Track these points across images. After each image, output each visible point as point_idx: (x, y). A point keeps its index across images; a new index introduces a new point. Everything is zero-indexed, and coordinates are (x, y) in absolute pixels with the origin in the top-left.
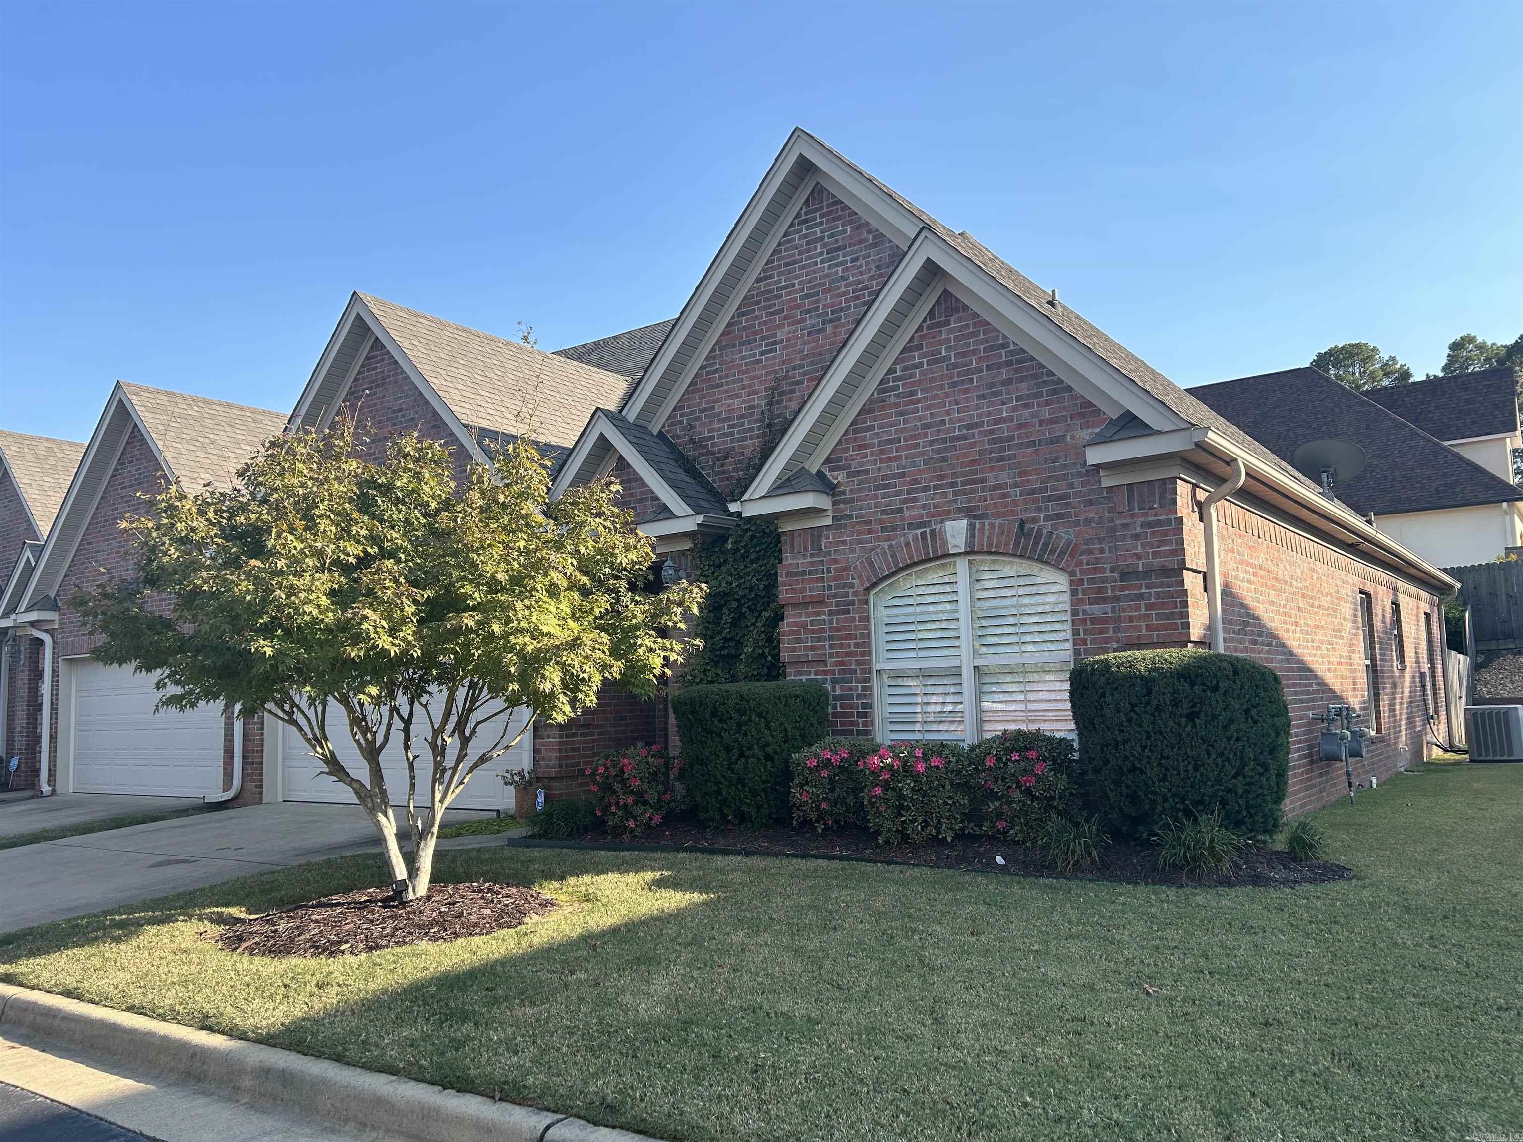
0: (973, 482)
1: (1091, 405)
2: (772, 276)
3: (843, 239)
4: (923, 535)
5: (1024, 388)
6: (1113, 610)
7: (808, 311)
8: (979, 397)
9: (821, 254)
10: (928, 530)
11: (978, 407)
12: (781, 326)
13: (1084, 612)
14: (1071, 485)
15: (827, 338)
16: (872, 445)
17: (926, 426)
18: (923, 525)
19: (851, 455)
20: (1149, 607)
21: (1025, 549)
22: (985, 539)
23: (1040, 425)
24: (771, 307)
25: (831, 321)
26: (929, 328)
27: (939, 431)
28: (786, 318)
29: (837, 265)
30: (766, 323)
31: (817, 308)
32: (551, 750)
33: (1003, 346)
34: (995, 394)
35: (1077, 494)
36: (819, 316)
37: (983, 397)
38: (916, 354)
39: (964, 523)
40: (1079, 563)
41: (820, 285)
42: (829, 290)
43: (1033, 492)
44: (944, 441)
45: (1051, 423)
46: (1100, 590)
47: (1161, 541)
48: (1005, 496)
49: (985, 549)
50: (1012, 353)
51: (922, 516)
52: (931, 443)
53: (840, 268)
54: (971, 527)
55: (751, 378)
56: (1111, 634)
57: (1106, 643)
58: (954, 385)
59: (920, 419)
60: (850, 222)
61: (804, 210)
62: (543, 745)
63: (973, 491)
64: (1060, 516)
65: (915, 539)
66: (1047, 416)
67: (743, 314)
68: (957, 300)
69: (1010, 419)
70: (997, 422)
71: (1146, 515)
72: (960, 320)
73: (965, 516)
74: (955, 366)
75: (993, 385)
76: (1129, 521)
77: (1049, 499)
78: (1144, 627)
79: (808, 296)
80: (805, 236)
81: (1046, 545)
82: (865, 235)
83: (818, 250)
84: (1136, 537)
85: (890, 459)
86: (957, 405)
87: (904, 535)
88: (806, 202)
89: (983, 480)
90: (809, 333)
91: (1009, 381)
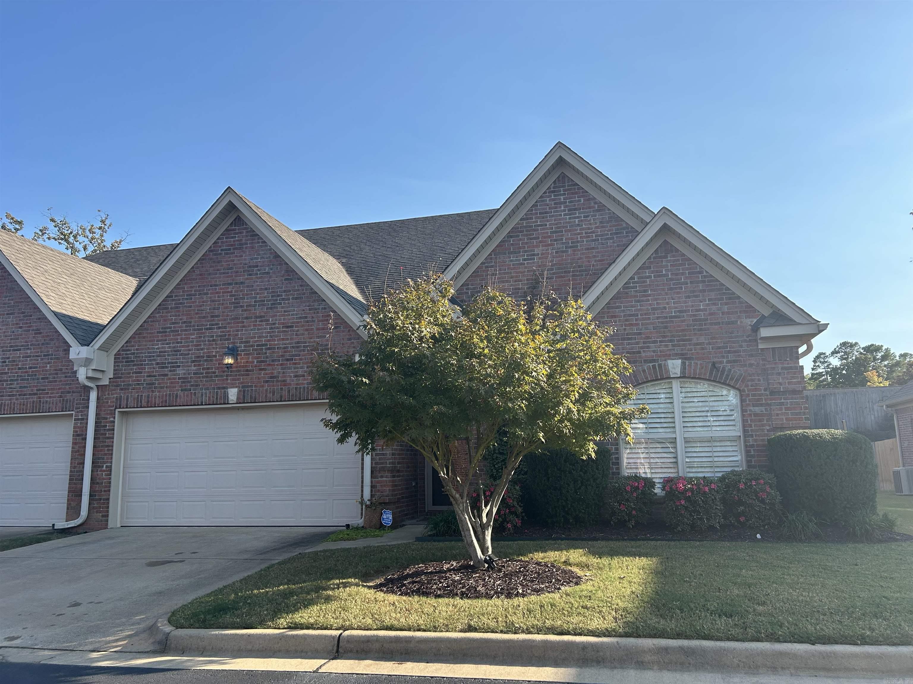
0: (684, 340)
1: (751, 306)
2: (531, 218)
3: (578, 205)
4: (654, 367)
5: (713, 295)
6: (766, 410)
7: (556, 240)
8: (686, 297)
9: (564, 211)
10: (657, 364)
11: (685, 302)
12: (537, 246)
13: (750, 410)
14: (741, 346)
15: (568, 256)
16: (621, 316)
17: (653, 309)
18: (654, 361)
19: (606, 321)
20: (787, 409)
21: (716, 377)
22: (692, 371)
23: (723, 315)
24: (530, 235)
25: (571, 247)
26: (654, 258)
27: (663, 312)
28: (541, 242)
29: (575, 218)
30: (527, 243)
31: (562, 239)
32: (385, 486)
33: (700, 272)
34: (696, 296)
35: (744, 351)
36: (563, 243)
37: (689, 297)
38: (647, 271)
39: (680, 361)
40: (747, 386)
41: (563, 227)
42: (570, 231)
43: (719, 348)
44: (666, 317)
45: (729, 314)
46: (758, 400)
47: (793, 377)
48: (703, 349)
49: (692, 376)
50: (705, 277)
51: (653, 356)
52: (658, 318)
53: (577, 220)
54: (683, 364)
55: (517, 273)
56: (765, 422)
57: (763, 426)
58: (671, 289)
59: (650, 305)
60: (582, 196)
61: (553, 185)
62: (378, 482)
63: (684, 345)
64: (734, 361)
65: (649, 368)
66: (726, 310)
67: (511, 237)
68: (672, 246)
69: (705, 310)
70: (698, 310)
71: (783, 364)
72: (674, 256)
73: (680, 358)
74: (671, 279)
75: (694, 292)
76: (773, 366)
77: (729, 352)
78: (785, 419)
79: (556, 232)
80: (553, 200)
81: (728, 375)
82: (592, 204)
83: (562, 209)
84: (779, 374)
85: (632, 325)
86: (673, 299)
87: (642, 366)
88: (555, 182)
89: (690, 340)
90: (557, 252)
91: (704, 291)
